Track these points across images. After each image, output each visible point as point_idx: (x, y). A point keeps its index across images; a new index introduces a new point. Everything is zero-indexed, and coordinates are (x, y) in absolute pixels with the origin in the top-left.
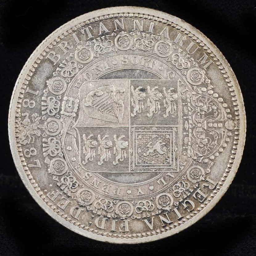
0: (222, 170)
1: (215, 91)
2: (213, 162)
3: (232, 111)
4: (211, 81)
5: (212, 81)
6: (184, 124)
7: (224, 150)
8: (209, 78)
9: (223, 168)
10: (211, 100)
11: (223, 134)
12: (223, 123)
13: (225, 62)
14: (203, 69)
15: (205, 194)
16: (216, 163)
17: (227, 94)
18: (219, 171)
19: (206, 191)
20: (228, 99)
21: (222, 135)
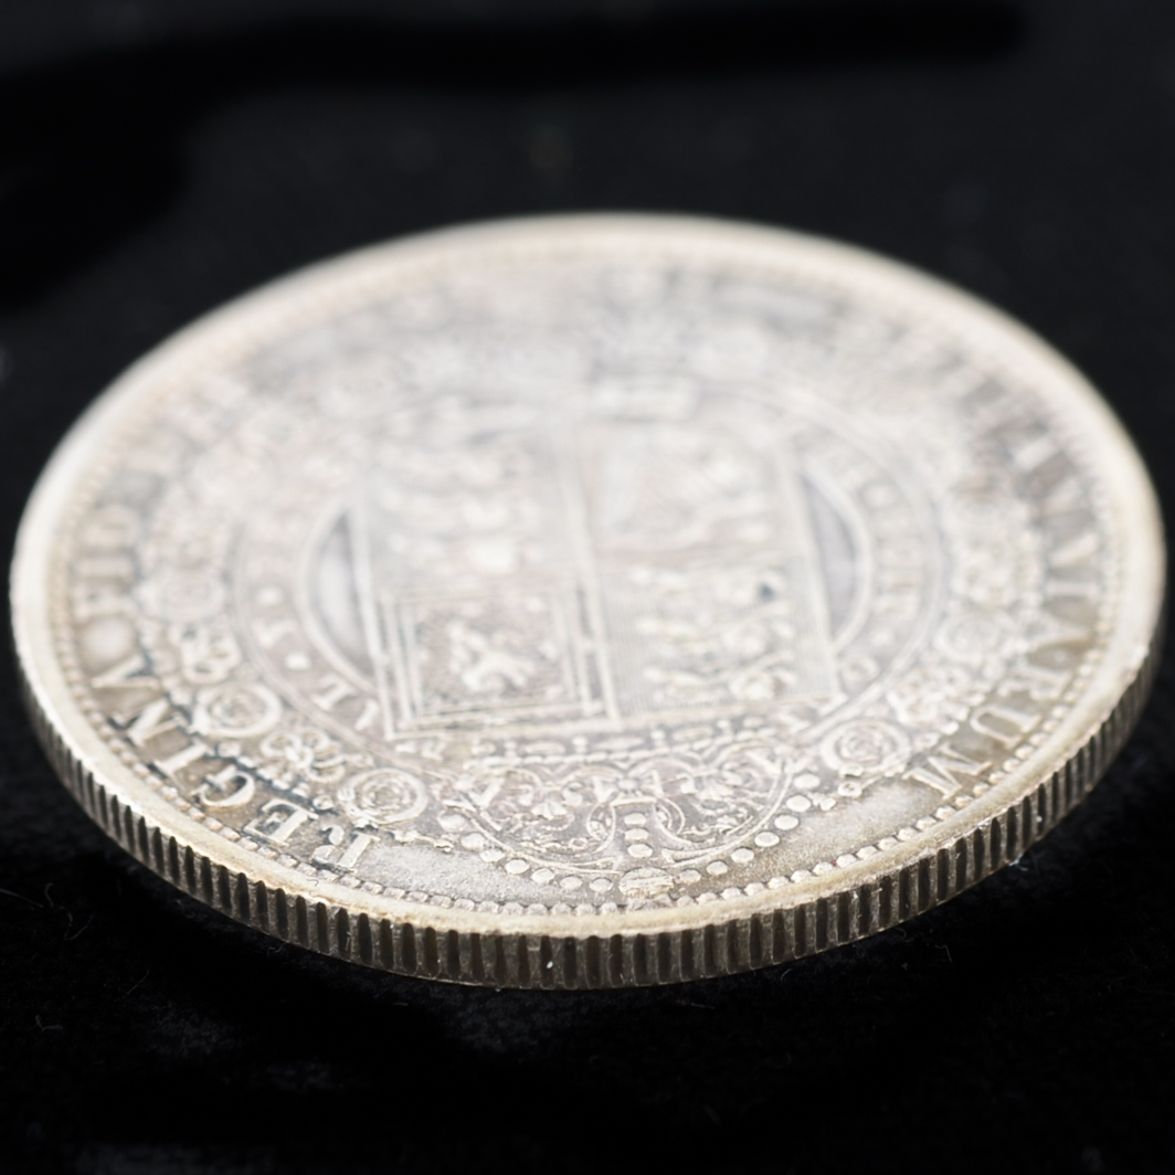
0: (415, 882)
1: (808, 816)
2: (451, 846)
3: (719, 883)
4: (856, 799)
5: (855, 803)
6: (628, 733)
7: (518, 878)
8: (866, 793)
9: (428, 884)
10: (759, 808)
11: (598, 863)
12: (654, 859)
13: (960, 825)
14: (910, 765)
15: (291, 836)
16: (448, 857)
17: (801, 857)
18: (413, 870)
19: (303, 839)
20: (775, 863)
21: (593, 860)
